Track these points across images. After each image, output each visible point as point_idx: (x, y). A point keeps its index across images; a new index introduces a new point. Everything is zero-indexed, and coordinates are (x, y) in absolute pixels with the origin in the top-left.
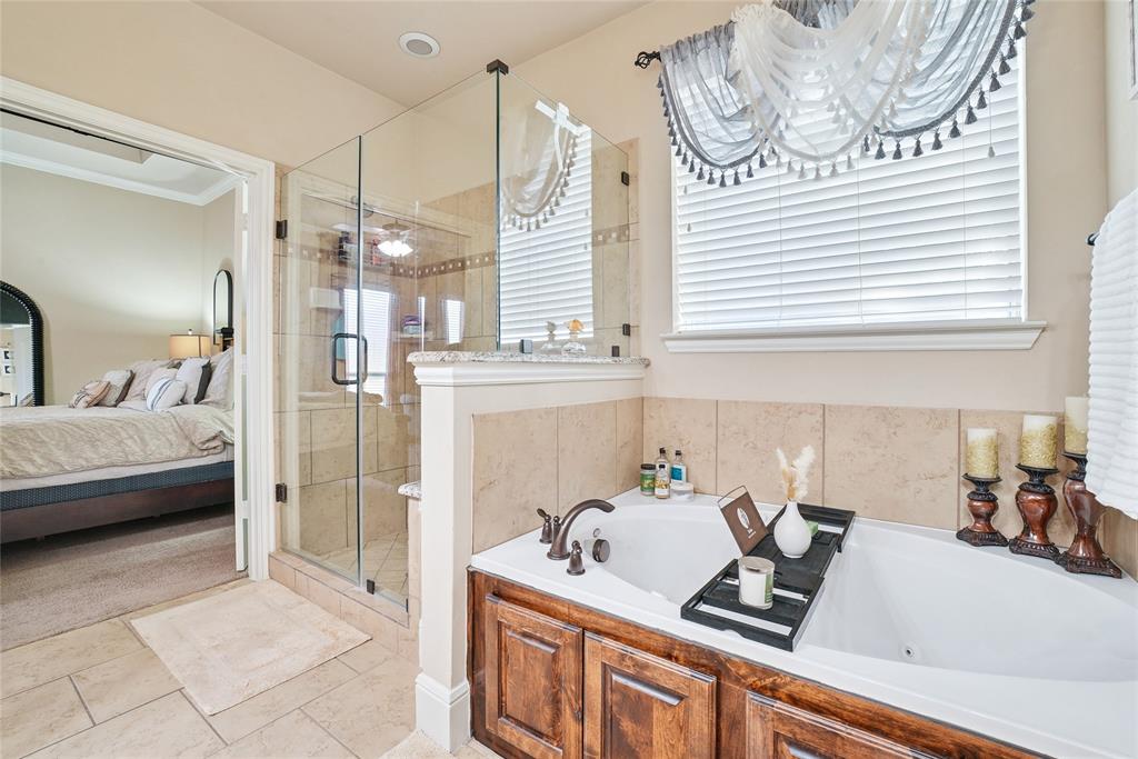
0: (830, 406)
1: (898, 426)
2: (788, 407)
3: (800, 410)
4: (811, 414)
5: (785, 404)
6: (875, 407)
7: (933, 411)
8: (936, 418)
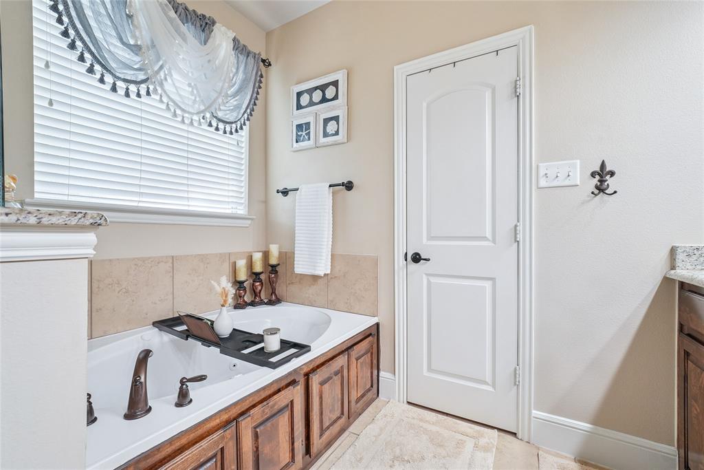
0: (176, 256)
1: (208, 263)
2: (150, 260)
3: (158, 261)
4: (166, 263)
5: (149, 258)
6: (199, 255)
7: (220, 254)
8: (222, 257)
